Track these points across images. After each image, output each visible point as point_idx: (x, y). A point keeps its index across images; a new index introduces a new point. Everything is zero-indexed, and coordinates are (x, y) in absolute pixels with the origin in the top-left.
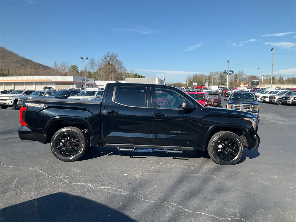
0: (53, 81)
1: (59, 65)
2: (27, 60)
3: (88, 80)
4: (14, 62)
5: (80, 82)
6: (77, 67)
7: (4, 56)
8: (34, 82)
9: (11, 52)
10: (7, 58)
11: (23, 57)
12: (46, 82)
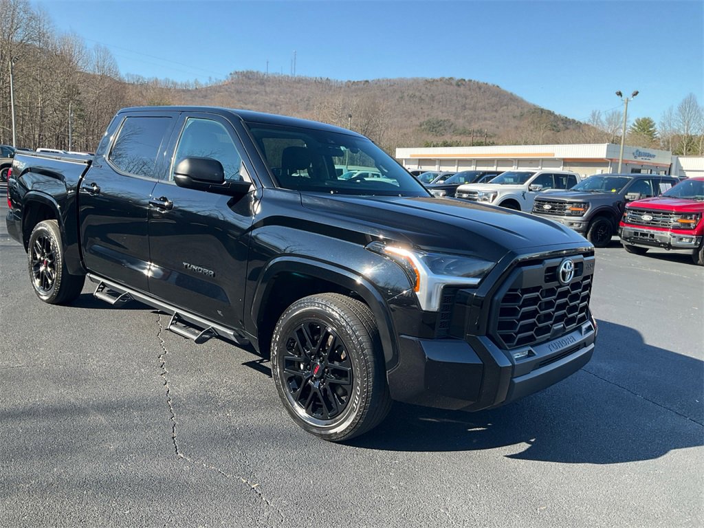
0: (557, 156)
1: (603, 118)
2: (542, 111)
3: (654, 156)
4: (514, 117)
5: (628, 159)
6: (655, 124)
7: (497, 104)
8: (515, 159)
9: (511, 94)
10: (502, 109)
11: (534, 106)
12: (543, 160)
